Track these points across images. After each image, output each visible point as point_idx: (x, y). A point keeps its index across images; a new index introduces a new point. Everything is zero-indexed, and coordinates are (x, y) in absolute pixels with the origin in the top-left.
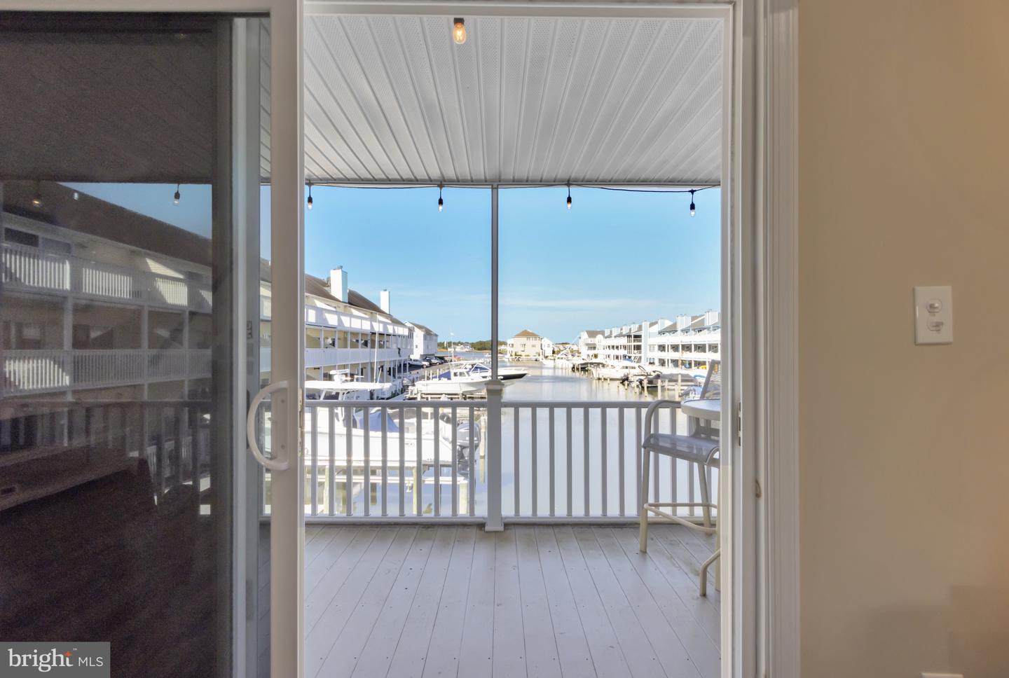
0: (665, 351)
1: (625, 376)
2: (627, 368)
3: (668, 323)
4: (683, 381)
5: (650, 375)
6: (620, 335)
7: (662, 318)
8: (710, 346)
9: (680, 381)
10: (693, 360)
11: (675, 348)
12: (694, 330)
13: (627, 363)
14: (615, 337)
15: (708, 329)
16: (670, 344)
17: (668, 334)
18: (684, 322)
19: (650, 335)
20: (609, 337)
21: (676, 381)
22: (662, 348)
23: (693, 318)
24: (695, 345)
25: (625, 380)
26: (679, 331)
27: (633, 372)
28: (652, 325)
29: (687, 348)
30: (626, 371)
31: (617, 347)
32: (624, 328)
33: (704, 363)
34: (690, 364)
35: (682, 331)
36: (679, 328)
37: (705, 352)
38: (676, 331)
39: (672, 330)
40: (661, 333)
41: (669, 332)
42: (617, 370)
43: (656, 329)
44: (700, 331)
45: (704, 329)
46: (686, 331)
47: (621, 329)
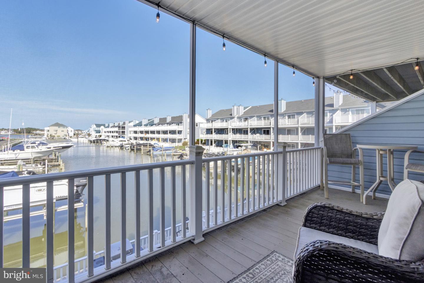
0: (137, 134)
1: (121, 144)
2: (122, 141)
3: (137, 122)
4: (149, 146)
5: (133, 144)
6: (114, 126)
7: (135, 120)
8: (156, 131)
9: (148, 146)
10: (149, 137)
11: (142, 132)
12: (150, 125)
13: (121, 139)
14: (111, 127)
15: (156, 125)
16: (139, 130)
17: (138, 126)
18: (145, 122)
19: (130, 127)
20: (108, 127)
21: (147, 146)
22: (136, 132)
23: (149, 120)
24: (150, 131)
25: (122, 147)
26: (143, 126)
27: (124, 143)
28: (130, 122)
29: (147, 132)
30: (121, 142)
31: (113, 132)
32: (116, 123)
33: (154, 138)
34: (149, 139)
35: (144, 125)
36: (143, 124)
37: (154, 134)
38: (142, 125)
39: (140, 124)
40: (135, 126)
41: (139, 126)
42: (117, 142)
43: (132, 124)
44: (152, 125)
45: (154, 125)
46: (146, 125)
47: (114, 124)
